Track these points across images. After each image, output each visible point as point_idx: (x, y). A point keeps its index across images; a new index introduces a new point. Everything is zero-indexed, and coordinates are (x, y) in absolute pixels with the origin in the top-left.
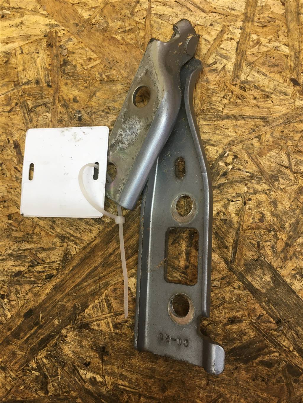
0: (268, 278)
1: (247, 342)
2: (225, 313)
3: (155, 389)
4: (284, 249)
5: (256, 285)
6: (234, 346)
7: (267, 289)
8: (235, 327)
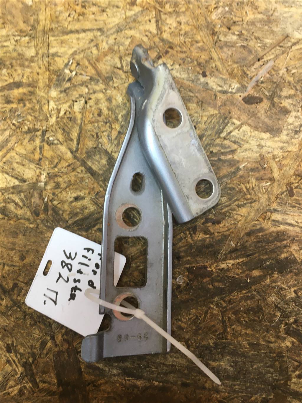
0: (104, 162)
1: (87, 215)
2: (71, 193)
3: (16, 258)
4: (117, 137)
5: (95, 168)
6: (78, 218)
7: (104, 170)
8: (78, 204)
